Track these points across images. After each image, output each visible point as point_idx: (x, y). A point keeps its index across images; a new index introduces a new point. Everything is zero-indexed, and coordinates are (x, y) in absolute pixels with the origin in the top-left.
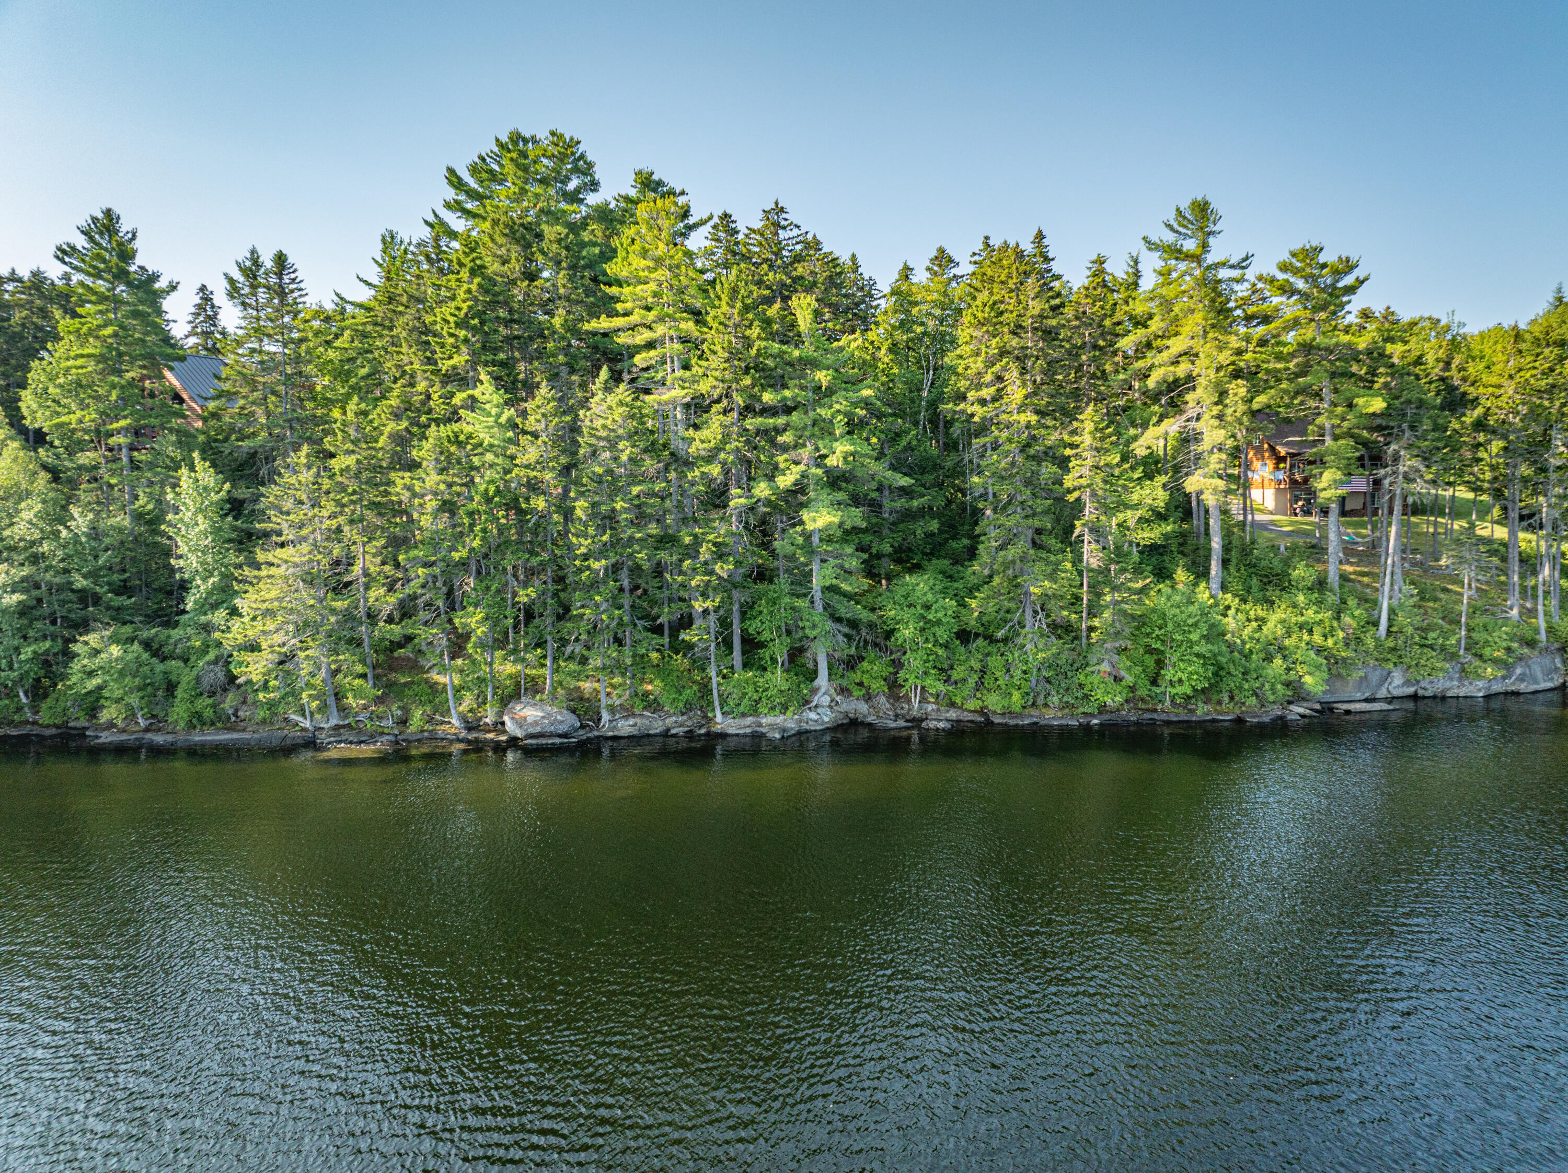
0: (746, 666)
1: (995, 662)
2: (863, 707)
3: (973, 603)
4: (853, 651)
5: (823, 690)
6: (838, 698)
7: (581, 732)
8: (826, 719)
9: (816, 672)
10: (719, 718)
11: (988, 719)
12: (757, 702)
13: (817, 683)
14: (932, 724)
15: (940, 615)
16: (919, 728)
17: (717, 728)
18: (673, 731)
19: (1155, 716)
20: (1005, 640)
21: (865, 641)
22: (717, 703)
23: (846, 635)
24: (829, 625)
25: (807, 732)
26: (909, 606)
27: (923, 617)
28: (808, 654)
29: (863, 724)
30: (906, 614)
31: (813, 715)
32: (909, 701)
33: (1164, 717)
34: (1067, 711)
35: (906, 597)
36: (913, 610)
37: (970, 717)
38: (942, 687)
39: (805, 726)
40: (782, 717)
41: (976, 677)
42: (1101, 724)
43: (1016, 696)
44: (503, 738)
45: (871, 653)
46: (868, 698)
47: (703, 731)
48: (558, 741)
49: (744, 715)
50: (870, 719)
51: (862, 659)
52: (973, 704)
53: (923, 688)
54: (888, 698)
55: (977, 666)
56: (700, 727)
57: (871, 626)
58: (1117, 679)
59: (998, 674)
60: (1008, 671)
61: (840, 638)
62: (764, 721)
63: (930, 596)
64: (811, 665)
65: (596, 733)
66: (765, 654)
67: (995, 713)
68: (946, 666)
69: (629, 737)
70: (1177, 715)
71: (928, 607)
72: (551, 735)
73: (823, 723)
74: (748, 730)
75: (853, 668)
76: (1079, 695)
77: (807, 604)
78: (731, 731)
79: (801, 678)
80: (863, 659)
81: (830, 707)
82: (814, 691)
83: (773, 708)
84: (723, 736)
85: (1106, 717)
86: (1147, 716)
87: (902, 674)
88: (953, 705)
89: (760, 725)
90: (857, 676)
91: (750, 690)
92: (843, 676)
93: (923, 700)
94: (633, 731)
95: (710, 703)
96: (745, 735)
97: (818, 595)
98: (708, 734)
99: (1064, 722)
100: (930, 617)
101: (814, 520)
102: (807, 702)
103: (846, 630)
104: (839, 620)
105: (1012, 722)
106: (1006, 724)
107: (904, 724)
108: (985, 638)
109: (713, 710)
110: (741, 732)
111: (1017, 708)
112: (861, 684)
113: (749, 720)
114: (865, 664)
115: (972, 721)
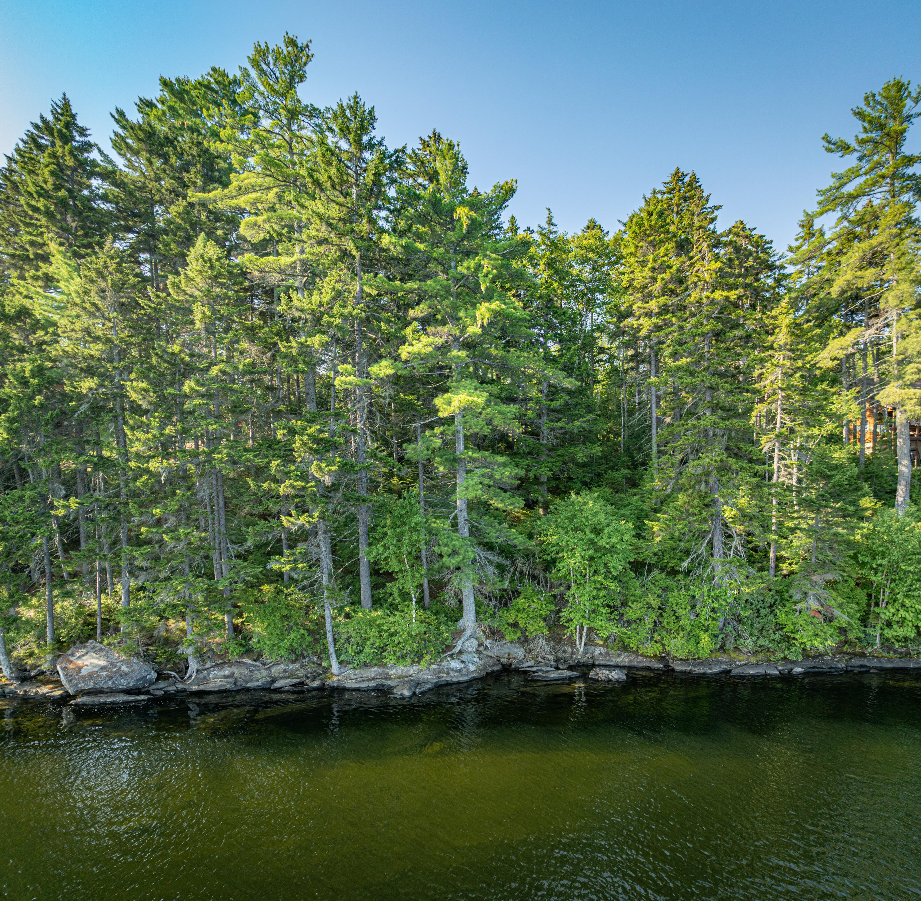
0: (377, 602)
1: (675, 597)
2: (519, 652)
3: (656, 527)
4: (506, 584)
5: (469, 632)
6: (487, 642)
7: (162, 684)
8: (472, 668)
9: (460, 609)
10: (335, 668)
11: (667, 666)
12: (383, 649)
13: (461, 624)
14: (603, 674)
15: (614, 540)
16: (584, 677)
17: (333, 681)
18: (277, 685)
19: (865, 662)
20: (688, 573)
21: (521, 573)
22: (332, 650)
23: (498, 566)
24: (474, 552)
25: (448, 684)
26: (576, 529)
27: (592, 543)
28: (449, 589)
29: (517, 671)
30: (571, 539)
31: (455, 664)
32: (572, 643)
33: (875, 663)
34: (761, 656)
35: (571, 519)
36: (580, 534)
37: (645, 663)
38: (613, 629)
39: (445, 677)
40: (415, 668)
41: (654, 616)
42: (806, 674)
43: (705, 639)
44: (58, 693)
45: (528, 587)
46: (524, 641)
47: (316, 684)
48: (121, 698)
49: (366, 665)
50: (525, 665)
51: (517, 593)
52: (651, 649)
53: (591, 630)
54: (548, 640)
55: (655, 602)
56: (314, 679)
57: (528, 555)
58: (829, 619)
59: (681, 612)
60: (694, 607)
61: (491, 570)
62: (393, 672)
63: (602, 517)
64: (452, 603)
65: (180, 686)
66: (393, 587)
67: (675, 659)
68: (618, 603)
69: (220, 692)
70: (889, 660)
71: (597, 531)
72: (111, 692)
73: (469, 672)
74: (372, 684)
75: (506, 604)
76: (777, 637)
77: (447, 524)
78: (350, 684)
79: (442, 618)
80: (519, 594)
81: (478, 652)
82: (459, 634)
83: (403, 657)
84: (340, 690)
85: (810, 663)
86: (856, 662)
87: (565, 613)
88: (625, 648)
89: (388, 677)
90: (510, 616)
91: (373, 633)
92: (493, 615)
93: (590, 642)
94: (228, 685)
95: (325, 649)
96: (367, 690)
97: (463, 516)
98: (322, 688)
99: (761, 671)
100: (602, 543)
101: (449, 403)
102: (449, 648)
103: (497, 559)
104: (490, 547)
105: (698, 670)
106: (690, 672)
107: (568, 673)
108: (662, 569)
109: (328, 658)
110: (363, 685)
111: (704, 654)
112: (515, 625)
113: (373, 671)
114: (521, 600)
115: (648, 669)
